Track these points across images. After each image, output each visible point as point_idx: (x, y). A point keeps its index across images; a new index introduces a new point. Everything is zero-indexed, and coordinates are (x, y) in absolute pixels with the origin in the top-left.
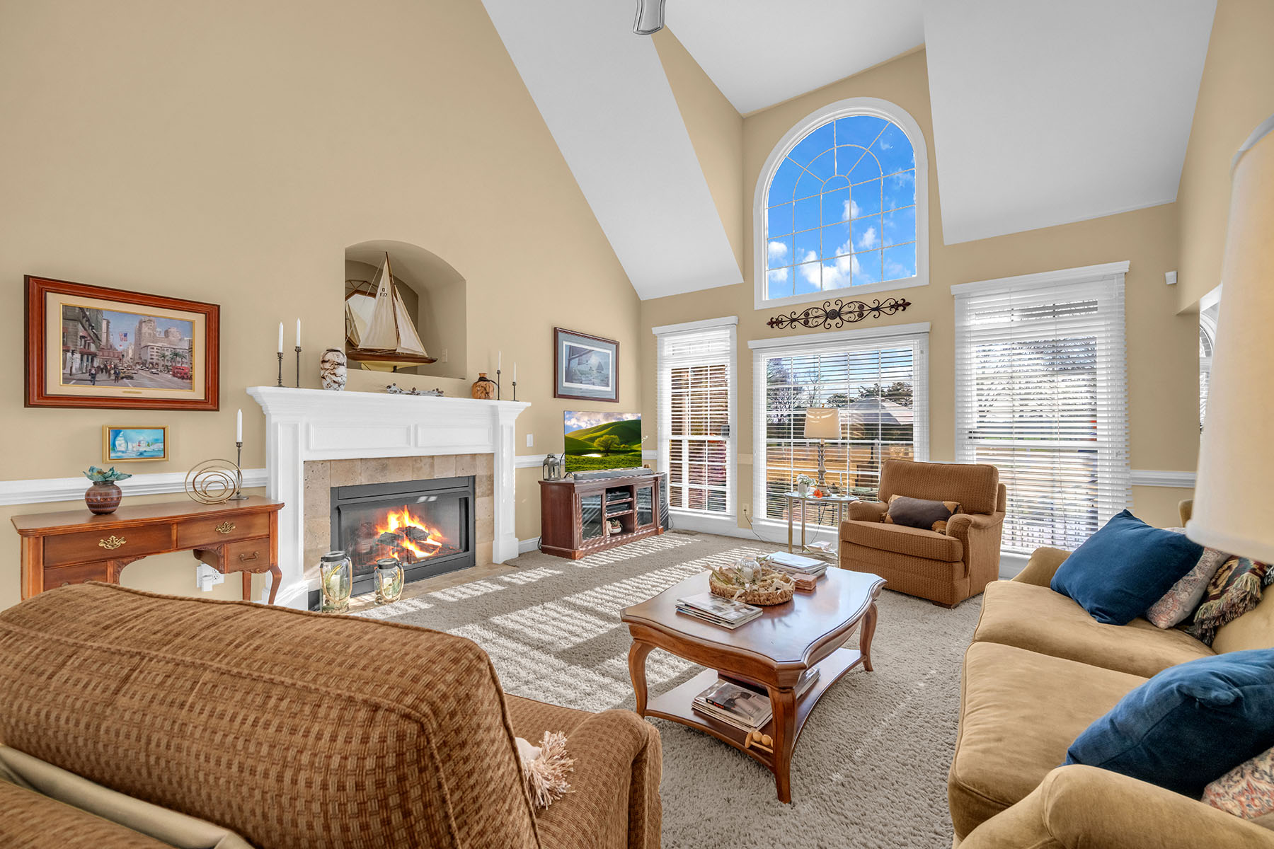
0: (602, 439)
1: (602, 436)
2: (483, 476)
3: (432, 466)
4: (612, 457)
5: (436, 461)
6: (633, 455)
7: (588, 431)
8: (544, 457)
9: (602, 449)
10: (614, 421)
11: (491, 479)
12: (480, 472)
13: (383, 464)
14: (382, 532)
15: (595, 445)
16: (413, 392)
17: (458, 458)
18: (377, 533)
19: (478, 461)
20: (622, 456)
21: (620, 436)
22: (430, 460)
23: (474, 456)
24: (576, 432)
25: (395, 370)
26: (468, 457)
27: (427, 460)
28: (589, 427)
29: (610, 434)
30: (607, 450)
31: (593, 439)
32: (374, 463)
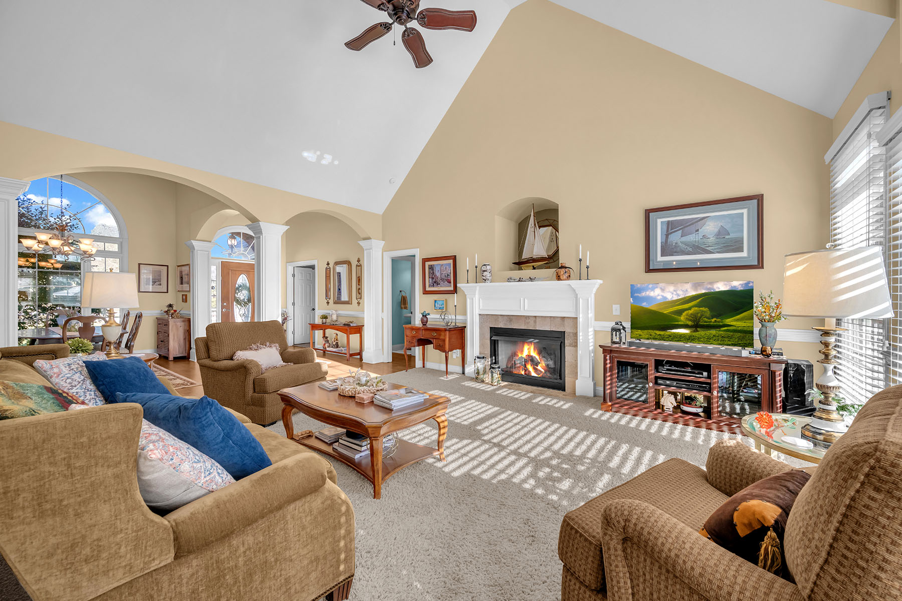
0: (690, 312)
1: (690, 309)
2: (570, 333)
3: (535, 322)
4: (701, 333)
5: (538, 319)
6: (724, 331)
7: (674, 303)
8: (612, 324)
9: (690, 323)
10: (703, 292)
11: (576, 335)
12: (568, 329)
13: (510, 318)
14: (520, 356)
15: (683, 318)
16: (531, 279)
17: (552, 318)
18: (518, 356)
19: (566, 322)
20: (713, 332)
21: (711, 309)
22: (534, 319)
23: (563, 318)
24: (660, 304)
25: (534, 268)
26: (559, 319)
27: (532, 318)
28: (675, 298)
29: (699, 307)
30: (696, 325)
31: (680, 312)
32: (506, 317)
